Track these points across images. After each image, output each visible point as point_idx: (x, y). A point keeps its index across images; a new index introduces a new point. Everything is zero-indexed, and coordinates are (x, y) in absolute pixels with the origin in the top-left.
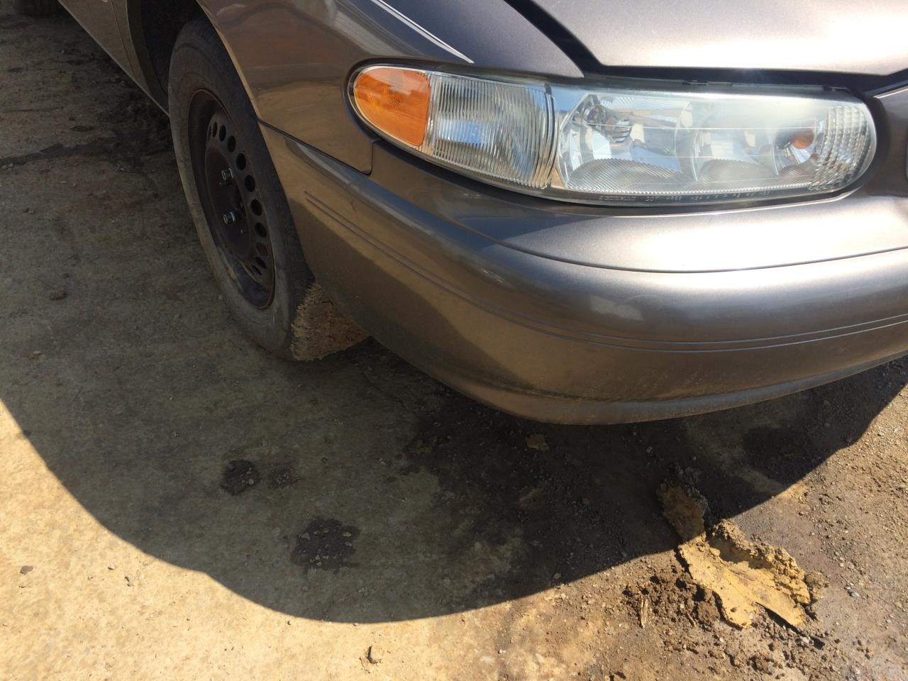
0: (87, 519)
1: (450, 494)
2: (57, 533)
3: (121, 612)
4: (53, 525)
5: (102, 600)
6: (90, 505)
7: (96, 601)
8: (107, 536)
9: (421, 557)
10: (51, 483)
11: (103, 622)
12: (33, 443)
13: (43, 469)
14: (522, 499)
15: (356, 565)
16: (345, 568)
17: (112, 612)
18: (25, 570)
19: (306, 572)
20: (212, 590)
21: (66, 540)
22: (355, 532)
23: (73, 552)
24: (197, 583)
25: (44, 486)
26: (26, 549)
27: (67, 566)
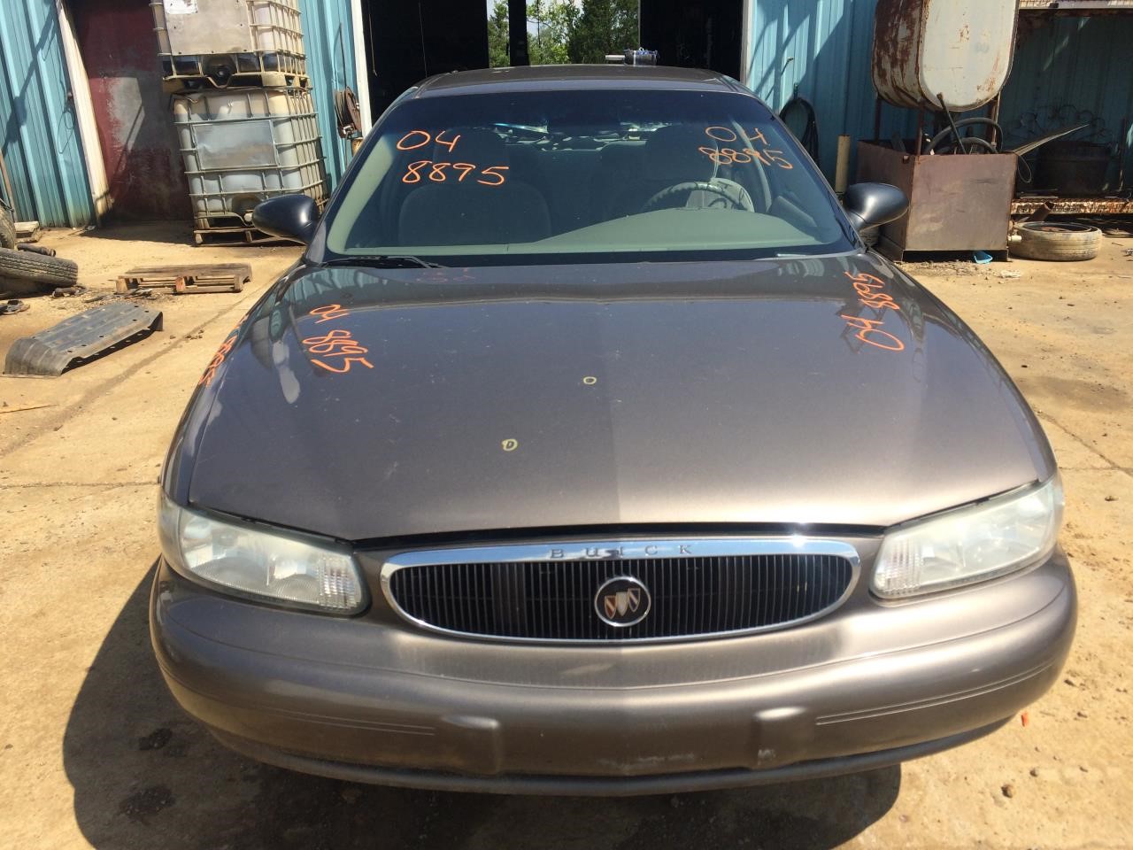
0: (62, 732)
1: (253, 806)
2: (42, 733)
3: (19, 790)
4: (46, 728)
5: (19, 779)
6: (71, 724)
7: (16, 779)
8: (60, 746)
9: (187, 837)
10: (70, 703)
11: (6, 792)
12: (88, 676)
13: (75, 694)
14: (289, 830)
15: (147, 824)
16: (138, 822)
17: (15, 789)
18: (9, 746)
19: (118, 814)
20: (67, 800)
21: (42, 738)
22: (170, 802)
23: (37, 746)
24: (67, 793)
25: (66, 703)
26: (20, 736)
27: (26, 753)
